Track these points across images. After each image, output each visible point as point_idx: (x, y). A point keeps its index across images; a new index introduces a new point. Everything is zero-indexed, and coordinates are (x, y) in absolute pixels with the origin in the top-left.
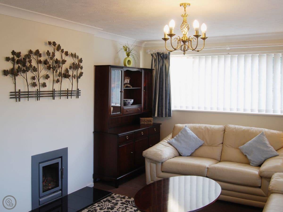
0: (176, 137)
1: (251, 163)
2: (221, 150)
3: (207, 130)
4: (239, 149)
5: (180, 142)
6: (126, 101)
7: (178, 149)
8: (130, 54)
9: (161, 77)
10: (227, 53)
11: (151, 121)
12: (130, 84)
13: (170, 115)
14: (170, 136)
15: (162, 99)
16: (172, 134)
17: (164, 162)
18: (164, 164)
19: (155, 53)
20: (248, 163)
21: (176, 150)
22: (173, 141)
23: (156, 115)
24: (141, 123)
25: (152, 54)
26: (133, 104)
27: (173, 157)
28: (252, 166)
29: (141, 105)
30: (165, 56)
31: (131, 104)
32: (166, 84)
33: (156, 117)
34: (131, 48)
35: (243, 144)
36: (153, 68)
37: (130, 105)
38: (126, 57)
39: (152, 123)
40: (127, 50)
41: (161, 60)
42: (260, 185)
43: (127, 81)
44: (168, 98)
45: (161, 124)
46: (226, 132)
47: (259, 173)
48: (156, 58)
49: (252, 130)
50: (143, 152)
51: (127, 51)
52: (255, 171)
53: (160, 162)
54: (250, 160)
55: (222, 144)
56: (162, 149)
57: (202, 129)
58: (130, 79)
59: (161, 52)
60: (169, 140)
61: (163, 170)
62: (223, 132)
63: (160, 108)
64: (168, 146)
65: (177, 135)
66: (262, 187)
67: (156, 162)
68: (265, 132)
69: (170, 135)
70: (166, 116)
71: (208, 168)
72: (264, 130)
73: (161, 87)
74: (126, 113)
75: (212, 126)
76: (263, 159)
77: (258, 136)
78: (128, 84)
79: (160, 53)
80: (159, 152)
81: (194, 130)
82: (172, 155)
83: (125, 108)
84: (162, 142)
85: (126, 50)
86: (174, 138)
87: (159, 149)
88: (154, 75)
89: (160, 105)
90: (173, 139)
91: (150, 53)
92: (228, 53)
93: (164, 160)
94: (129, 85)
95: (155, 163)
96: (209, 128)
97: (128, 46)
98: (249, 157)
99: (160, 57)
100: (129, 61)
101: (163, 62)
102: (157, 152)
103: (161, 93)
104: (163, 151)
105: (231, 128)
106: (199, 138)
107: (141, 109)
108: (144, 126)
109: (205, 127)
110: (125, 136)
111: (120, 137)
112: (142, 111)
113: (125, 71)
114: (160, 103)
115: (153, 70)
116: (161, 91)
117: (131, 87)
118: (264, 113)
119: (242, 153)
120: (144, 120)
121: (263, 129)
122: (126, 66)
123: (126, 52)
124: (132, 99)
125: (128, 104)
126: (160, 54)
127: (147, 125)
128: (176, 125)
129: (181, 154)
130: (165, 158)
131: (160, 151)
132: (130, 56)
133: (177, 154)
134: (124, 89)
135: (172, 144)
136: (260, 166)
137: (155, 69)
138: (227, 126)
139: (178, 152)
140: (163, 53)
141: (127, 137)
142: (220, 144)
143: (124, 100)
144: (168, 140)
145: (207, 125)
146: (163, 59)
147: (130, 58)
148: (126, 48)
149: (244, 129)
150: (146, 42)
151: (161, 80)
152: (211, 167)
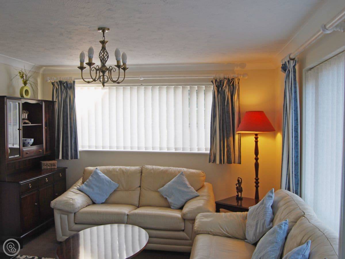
0: (87, 182)
1: (172, 206)
2: (138, 195)
3: (123, 172)
4: (158, 192)
5: (92, 188)
6: (25, 141)
7: (90, 196)
8: (28, 82)
9: (65, 111)
10: (140, 84)
11: (54, 165)
12: (28, 119)
13: (76, 157)
14: (81, 181)
15: (67, 137)
16: (82, 179)
17: (77, 212)
18: (77, 214)
19: (56, 81)
20: (169, 206)
21: (88, 197)
22: (84, 187)
23: (60, 157)
24: (43, 168)
25: (52, 83)
26: (33, 144)
27: (87, 206)
28: (173, 209)
29: (43, 146)
30: (69, 85)
31: (31, 144)
32: (70, 119)
33: (60, 160)
34: (29, 75)
35: (163, 186)
36: (55, 100)
37: (30, 146)
38: (22, 86)
39: (56, 167)
40: (24, 77)
41: (64, 90)
42: (183, 229)
43: (25, 116)
44: (74, 136)
45: (67, 168)
46: (143, 174)
47: (181, 215)
48: (58, 87)
49: (171, 170)
50: (51, 202)
51: (24, 79)
52: (177, 214)
53: (72, 213)
54: (171, 203)
55: (140, 188)
56: (73, 197)
57: (117, 172)
58: (28, 113)
59: (65, 81)
60: (79, 186)
61: (76, 222)
62: (140, 174)
63: (65, 149)
64: (79, 193)
65: (88, 180)
66: (185, 231)
67: (67, 213)
68: (184, 172)
69: (79, 180)
70: (72, 158)
71: (128, 215)
72: (182, 170)
73: (65, 123)
74: (26, 156)
75: (128, 168)
76: (184, 201)
77: (177, 176)
78: (26, 119)
79: (63, 81)
80: (70, 201)
81: (107, 173)
82: (86, 204)
83: (24, 150)
84: (72, 190)
85: (22, 77)
86: (84, 183)
87: (69, 197)
88: (56, 109)
89: (65, 145)
90: (83, 185)
91: (50, 81)
92: (142, 84)
93: (77, 210)
94: (27, 121)
95: (66, 215)
96: (124, 170)
97: (25, 72)
98: (170, 200)
99: (62, 87)
100: (27, 91)
101: (67, 92)
102: (68, 201)
103: (65, 131)
104: (75, 200)
105: (149, 168)
106: (113, 181)
107: (43, 150)
108: (47, 171)
109: (120, 169)
110: (27, 184)
111: (22, 185)
112: (44, 153)
113: (23, 104)
114: (65, 142)
115: (55, 103)
116: (65, 127)
117: (30, 124)
118: (181, 151)
119: (162, 197)
120: (46, 164)
121: (181, 168)
122: (23, 97)
123: (22, 79)
124: (32, 138)
125: (27, 145)
126: (63, 83)
127: (51, 170)
128: (86, 168)
129: (95, 202)
130: (78, 208)
131: (72, 200)
132: (27, 85)
133: (90, 202)
134: (23, 126)
135: (84, 191)
136: (181, 208)
137: (57, 101)
138: (144, 166)
139: (91, 199)
140: (66, 82)
141: (30, 186)
142: (137, 188)
143: (23, 140)
144: (77, 186)
145: (121, 167)
146: (66, 89)
147: (28, 87)
148: (23, 75)
149: (162, 169)
150: (44, 68)
151: (65, 114)
152: (131, 213)
